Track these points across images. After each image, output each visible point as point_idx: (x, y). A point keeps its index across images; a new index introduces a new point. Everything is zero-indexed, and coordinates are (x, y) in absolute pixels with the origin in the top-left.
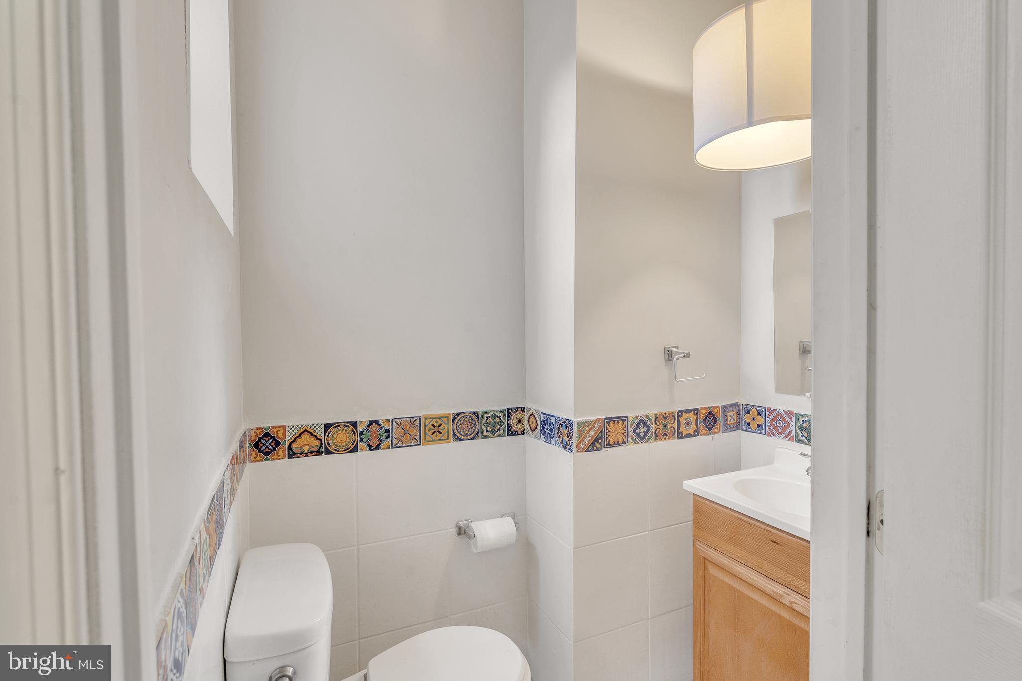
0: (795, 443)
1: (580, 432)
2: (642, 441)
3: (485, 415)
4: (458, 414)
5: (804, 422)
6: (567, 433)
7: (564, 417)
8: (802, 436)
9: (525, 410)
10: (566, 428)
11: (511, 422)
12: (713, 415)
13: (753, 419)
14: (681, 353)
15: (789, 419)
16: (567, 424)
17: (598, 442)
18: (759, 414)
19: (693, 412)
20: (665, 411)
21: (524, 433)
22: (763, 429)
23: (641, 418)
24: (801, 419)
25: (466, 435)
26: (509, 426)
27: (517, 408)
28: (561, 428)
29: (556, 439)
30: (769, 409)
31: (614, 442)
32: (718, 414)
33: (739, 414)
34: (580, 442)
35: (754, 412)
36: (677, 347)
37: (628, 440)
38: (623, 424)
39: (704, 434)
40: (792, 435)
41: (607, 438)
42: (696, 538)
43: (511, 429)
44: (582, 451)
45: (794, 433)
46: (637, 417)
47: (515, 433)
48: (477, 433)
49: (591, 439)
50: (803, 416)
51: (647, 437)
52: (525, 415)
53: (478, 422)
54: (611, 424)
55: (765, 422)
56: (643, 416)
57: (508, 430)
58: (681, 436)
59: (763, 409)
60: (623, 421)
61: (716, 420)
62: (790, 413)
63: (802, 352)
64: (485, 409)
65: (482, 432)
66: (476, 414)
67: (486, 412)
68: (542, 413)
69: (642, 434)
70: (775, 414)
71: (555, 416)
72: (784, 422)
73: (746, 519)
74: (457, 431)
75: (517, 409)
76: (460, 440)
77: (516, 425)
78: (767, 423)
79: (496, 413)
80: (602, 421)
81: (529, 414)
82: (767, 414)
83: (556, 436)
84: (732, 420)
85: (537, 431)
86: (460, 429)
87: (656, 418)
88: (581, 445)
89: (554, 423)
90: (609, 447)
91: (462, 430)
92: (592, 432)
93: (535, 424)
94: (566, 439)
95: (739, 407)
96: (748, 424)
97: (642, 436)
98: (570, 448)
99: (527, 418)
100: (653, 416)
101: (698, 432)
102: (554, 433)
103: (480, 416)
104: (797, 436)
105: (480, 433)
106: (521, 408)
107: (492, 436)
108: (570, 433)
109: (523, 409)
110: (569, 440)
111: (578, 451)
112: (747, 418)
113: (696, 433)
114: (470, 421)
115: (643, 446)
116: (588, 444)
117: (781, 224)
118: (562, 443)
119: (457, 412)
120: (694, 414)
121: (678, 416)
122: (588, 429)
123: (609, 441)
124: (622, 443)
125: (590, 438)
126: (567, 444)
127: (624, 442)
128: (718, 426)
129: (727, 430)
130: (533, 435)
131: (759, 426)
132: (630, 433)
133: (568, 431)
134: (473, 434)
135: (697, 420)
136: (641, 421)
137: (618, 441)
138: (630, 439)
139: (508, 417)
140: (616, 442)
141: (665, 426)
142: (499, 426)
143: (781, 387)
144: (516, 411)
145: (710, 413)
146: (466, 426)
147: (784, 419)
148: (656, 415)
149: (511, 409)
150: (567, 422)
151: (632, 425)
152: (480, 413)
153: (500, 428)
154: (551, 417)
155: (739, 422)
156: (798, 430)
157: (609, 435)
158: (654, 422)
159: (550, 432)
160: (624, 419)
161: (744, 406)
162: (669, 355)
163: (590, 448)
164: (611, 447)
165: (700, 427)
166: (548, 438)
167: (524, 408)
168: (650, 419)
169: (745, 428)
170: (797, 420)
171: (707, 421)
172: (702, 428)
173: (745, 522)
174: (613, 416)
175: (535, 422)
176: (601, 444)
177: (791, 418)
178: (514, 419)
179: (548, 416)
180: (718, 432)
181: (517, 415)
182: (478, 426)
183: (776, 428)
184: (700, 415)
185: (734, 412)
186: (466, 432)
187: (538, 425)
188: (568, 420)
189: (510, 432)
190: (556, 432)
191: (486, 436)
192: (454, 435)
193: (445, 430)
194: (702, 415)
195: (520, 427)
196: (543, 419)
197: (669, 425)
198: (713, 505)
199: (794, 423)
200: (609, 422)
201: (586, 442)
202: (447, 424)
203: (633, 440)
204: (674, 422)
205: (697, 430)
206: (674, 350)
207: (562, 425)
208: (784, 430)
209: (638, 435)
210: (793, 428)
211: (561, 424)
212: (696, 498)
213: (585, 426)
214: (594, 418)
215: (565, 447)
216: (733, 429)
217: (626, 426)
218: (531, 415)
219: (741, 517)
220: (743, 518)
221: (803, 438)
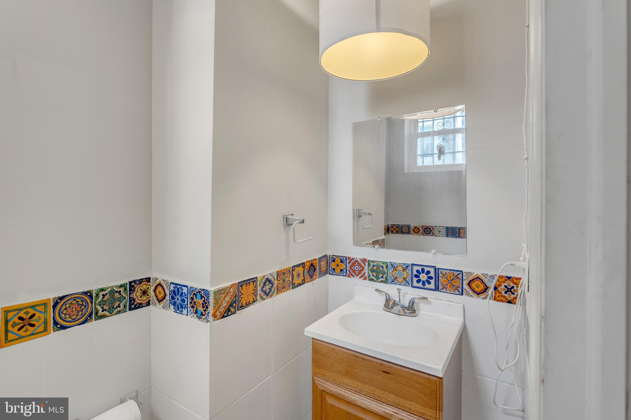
0: (367, 282)
1: (216, 300)
2: (267, 297)
3: (101, 294)
4: (61, 298)
5: (374, 266)
6: (203, 304)
7: (198, 288)
8: (373, 276)
9: (151, 280)
10: (201, 298)
11: (134, 295)
12: (314, 266)
13: (338, 265)
14: (297, 220)
15: (363, 265)
16: (203, 294)
17: (233, 307)
18: (341, 262)
19: (301, 265)
20: (283, 268)
21: (149, 305)
22: (344, 272)
23: (267, 277)
24: (372, 264)
25: (74, 320)
26: (132, 300)
27: (141, 279)
28: (195, 298)
29: (189, 309)
30: (349, 258)
31: (246, 303)
32: (316, 264)
33: (327, 263)
34: (217, 310)
35: (338, 261)
36: (292, 215)
37: (257, 299)
38: (254, 285)
39: (308, 282)
40: (365, 276)
41: (240, 300)
42: (314, 374)
43: (133, 303)
44: (218, 319)
45: (366, 275)
46: (264, 276)
47: (140, 306)
48: (90, 315)
49: (226, 306)
50: (373, 262)
51: (272, 293)
52: (150, 285)
53: (92, 303)
54: (244, 287)
55: (346, 267)
56: (268, 275)
57: (130, 305)
58: (294, 286)
59: (345, 258)
60: (253, 282)
61: (315, 269)
62: (364, 260)
63: (358, 217)
64: (101, 287)
65: (97, 313)
66: (89, 294)
67: (102, 290)
68: (172, 283)
69: (267, 291)
70: (354, 262)
71: (187, 286)
72: (360, 267)
73: (361, 356)
74: (62, 319)
75: (141, 281)
76: (64, 328)
77: (140, 297)
78: (348, 268)
79: (115, 289)
80: (236, 287)
81: (155, 284)
82: (348, 261)
83: (189, 306)
84: (324, 268)
85: (164, 302)
86: (66, 314)
87: (278, 275)
88: (217, 313)
89: (186, 293)
90: (242, 309)
91: (67, 316)
92: (227, 299)
93: (162, 294)
94: (201, 309)
95: (327, 258)
96: (334, 269)
97: (268, 293)
98: (206, 318)
99: (152, 288)
100: (276, 274)
101: (304, 281)
102: (186, 303)
103: (94, 295)
104: (369, 276)
105: (93, 314)
106: (146, 279)
107: (110, 315)
108: (205, 303)
109: (148, 280)
110: (205, 311)
111: (214, 320)
112: (333, 265)
113: (304, 282)
114: (81, 303)
115: (268, 301)
116: (223, 311)
117: (357, 127)
118: (196, 313)
119: (61, 295)
120: (302, 268)
121: (293, 270)
122: (223, 296)
123: (242, 303)
124: (253, 303)
125: (226, 304)
126: (202, 314)
127: (254, 301)
128: (316, 274)
129: (322, 276)
130: (160, 306)
131: (341, 270)
132: (259, 292)
133: (204, 301)
134: (83, 318)
135: (304, 272)
136: (268, 280)
137: (249, 302)
138: (258, 297)
139: (130, 290)
140: (248, 303)
141: (284, 281)
142: (119, 303)
143: (357, 242)
144: (140, 283)
145: (312, 265)
146: (74, 310)
147: (360, 265)
148: (277, 272)
149: (135, 281)
150: (203, 292)
151: (260, 284)
152: (94, 292)
153: (120, 304)
154: (183, 288)
155: (328, 269)
156: (370, 272)
157: (242, 298)
158: (276, 279)
159: (182, 303)
160: (254, 280)
161: (331, 257)
162: (287, 222)
163: (225, 315)
164: (243, 309)
165: (306, 277)
166: (179, 308)
167: (149, 278)
168: (273, 276)
169: (331, 273)
170: (369, 265)
171: (310, 271)
172: (307, 277)
173: (360, 358)
174: (245, 280)
175: (162, 292)
176: (235, 308)
177: (365, 264)
178: (138, 291)
179: (178, 287)
180: (316, 278)
181: (141, 286)
182: (92, 306)
183: (354, 271)
184: (306, 267)
185: (325, 262)
186: (74, 317)
187: (166, 295)
188: (204, 290)
189: (133, 306)
190: (189, 303)
191: (102, 317)
192: (55, 323)
193: (42, 320)
194: (307, 267)
195: (144, 299)
196: (173, 289)
197: (287, 279)
198: (331, 346)
199: (366, 267)
200: (242, 286)
201: (222, 309)
202: (45, 312)
203: (261, 297)
204: (290, 276)
205: (304, 280)
206: (290, 217)
207: (196, 295)
208: (360, 273)
209: (265, 292)
210: (366, 271)
211: (194, 294)
212: (316, 341)
213: (221, 294)
214: (229, 284)
215: (199, 318)
216: (324, 274)
217: (256, 287)
218: (158, 285)
219: (355, 354)
220: (358, 355)
221: (373, 277)
